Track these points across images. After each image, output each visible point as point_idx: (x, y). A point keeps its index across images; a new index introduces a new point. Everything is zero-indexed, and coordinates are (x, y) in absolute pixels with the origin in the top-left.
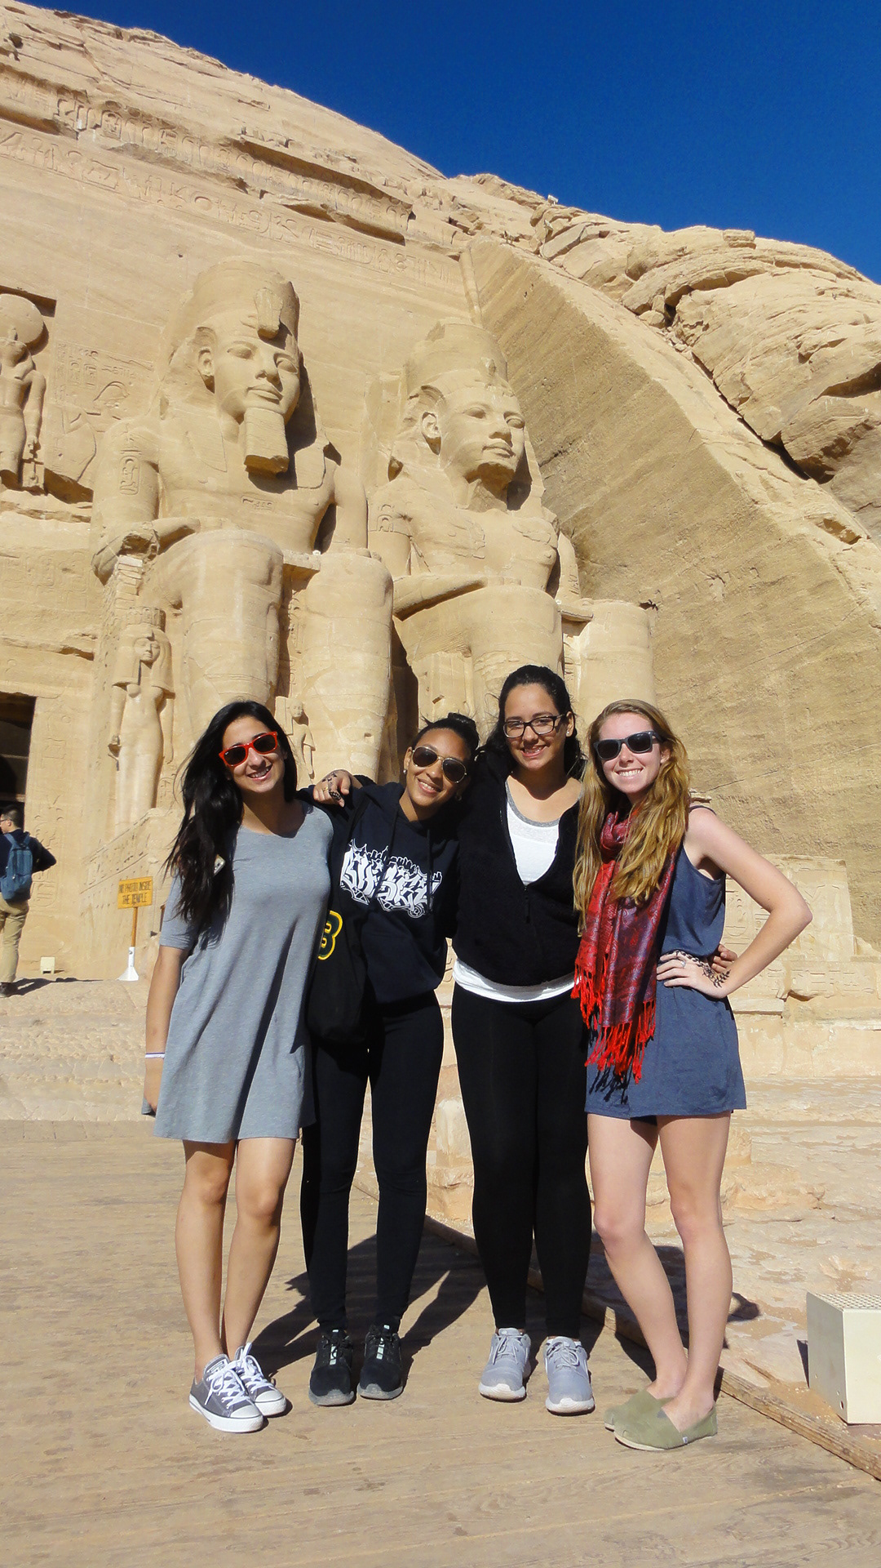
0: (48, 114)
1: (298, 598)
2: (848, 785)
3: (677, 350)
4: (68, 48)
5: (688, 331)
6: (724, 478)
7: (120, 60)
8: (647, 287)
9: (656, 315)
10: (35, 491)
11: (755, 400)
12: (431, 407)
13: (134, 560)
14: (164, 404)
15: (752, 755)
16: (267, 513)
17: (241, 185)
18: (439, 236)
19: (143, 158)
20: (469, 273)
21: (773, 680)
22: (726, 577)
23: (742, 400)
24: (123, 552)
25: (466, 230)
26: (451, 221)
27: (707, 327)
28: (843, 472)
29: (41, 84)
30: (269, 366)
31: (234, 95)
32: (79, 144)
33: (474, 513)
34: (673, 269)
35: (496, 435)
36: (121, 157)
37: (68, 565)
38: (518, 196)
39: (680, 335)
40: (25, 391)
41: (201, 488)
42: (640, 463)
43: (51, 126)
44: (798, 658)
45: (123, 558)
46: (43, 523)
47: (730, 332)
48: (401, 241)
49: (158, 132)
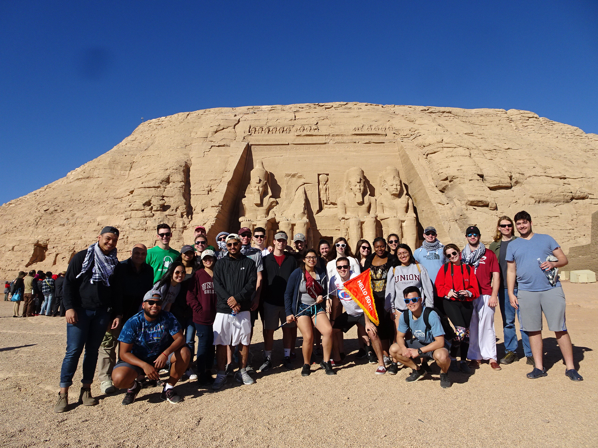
0: (324, 142)
1: (363, 225)
3: (428, 165)
4: (324, 119)
5: (428, 162)
7: (333, 118)
8: (424, 150)
9: (425, 156)
10: (329, 205)
12: (386, 184)
13: (343, 220)
16: (360, 209)
17: (355, 142)
18: (391, 138)
19: (339, 143)
20: (397, 146)
25: (397, 134)
29: (322, 135)
30: (359, 188)
31: (353, 116)
32: (329, 145)
34: (428, 148)
35: (395, 189)
36: (335, 144)
40: (326, 189)
41: (351, 207)
43: (325, 143)
46: (331, 209)
48: (384, 143)
49: (341, 137)
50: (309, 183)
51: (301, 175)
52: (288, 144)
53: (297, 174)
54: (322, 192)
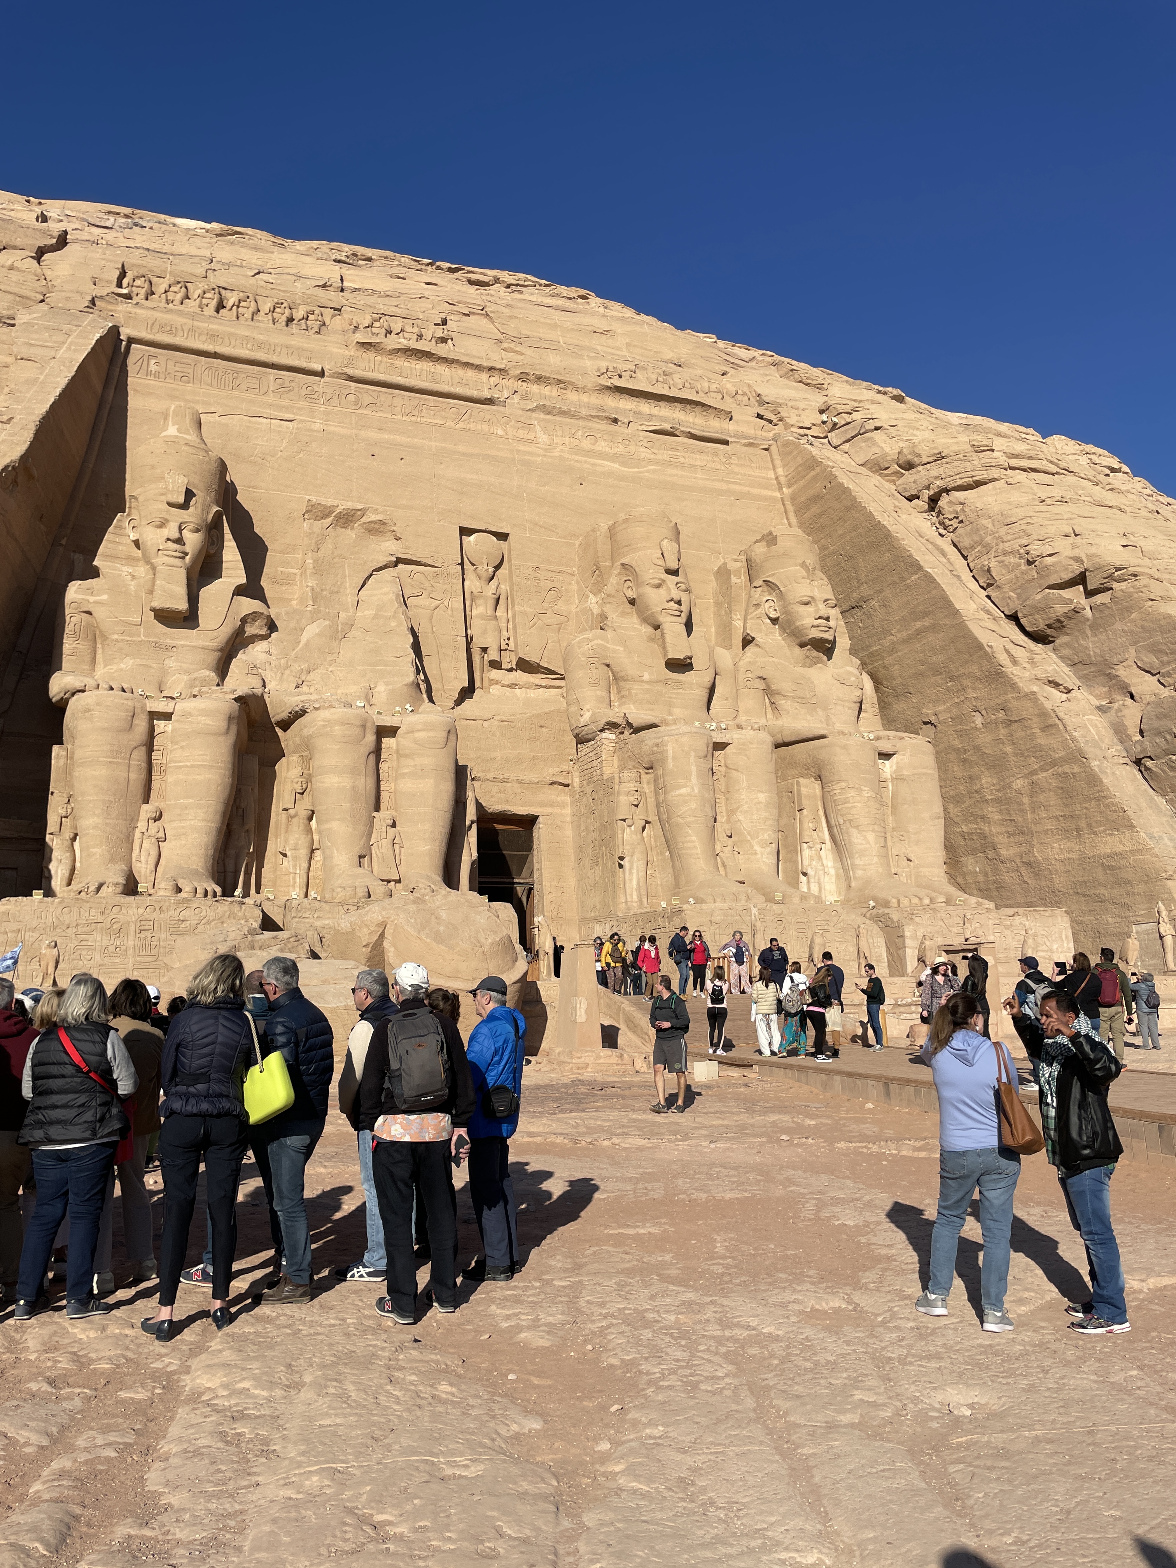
0: (486, 392)
1: (719, 760)
2: (1071, 855)
3: (942, 536)
4: (474, 313)
5: (947, 522)
6: (980, 647)
7: (510, 317)
8: (915, 482)
9: (922, 504)
10: (511, 670)
11: (998, 587)
12: (770, 594)
13: (608, 735)
14: (603, 617)
15: (1008, 832)
16: (681, 691)
17: (615, 421)
18: (753, 432)
19: (549, 413)
20: (778, 462)
21: (1019, 783)
22: (984, 712)
23: (990, 585)
24: (601, 731)
25: (770, 422)
26: (759, 416)
27: (961, 522)
28: (1061, 640)
29: (478, 368)
30: (676, 594)
31: (590, 328)
32: (507, 411)
33: (806, 669)
34: (935, 470)
35: (820, 618)
36: (534, 415)
37: (542, 723)
38: (805, 380)
39: (942, 523)
40: (497, 602)
41: (639, 680)
42: (918, 624)
43: (489, 401)
44: (1034, 772)
45: (604, 735)
46: (517, 691)
47: (978, 530)
48: (726, 443)
49: (555, 388)
50: (417, 563)
51: (382, 523)
52: (321, 374)
53: (364, 511)
54: (479, 610)
